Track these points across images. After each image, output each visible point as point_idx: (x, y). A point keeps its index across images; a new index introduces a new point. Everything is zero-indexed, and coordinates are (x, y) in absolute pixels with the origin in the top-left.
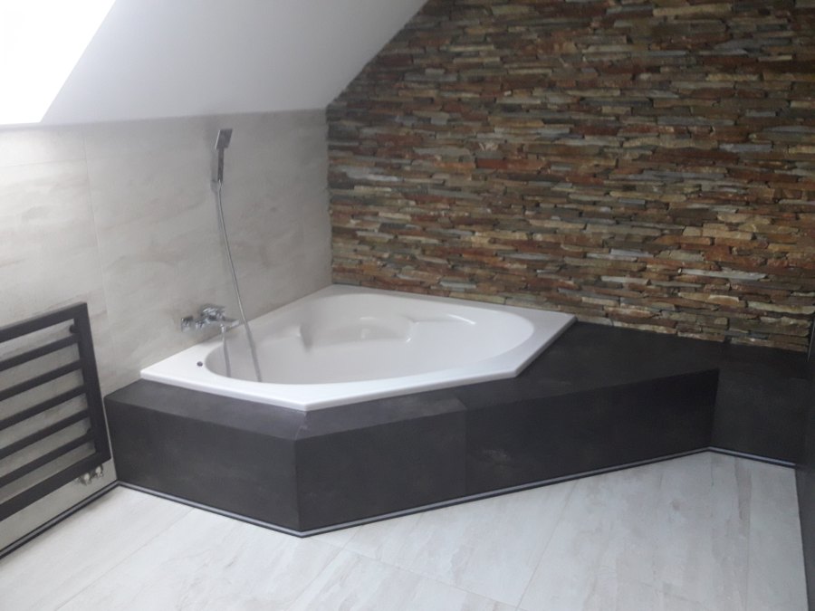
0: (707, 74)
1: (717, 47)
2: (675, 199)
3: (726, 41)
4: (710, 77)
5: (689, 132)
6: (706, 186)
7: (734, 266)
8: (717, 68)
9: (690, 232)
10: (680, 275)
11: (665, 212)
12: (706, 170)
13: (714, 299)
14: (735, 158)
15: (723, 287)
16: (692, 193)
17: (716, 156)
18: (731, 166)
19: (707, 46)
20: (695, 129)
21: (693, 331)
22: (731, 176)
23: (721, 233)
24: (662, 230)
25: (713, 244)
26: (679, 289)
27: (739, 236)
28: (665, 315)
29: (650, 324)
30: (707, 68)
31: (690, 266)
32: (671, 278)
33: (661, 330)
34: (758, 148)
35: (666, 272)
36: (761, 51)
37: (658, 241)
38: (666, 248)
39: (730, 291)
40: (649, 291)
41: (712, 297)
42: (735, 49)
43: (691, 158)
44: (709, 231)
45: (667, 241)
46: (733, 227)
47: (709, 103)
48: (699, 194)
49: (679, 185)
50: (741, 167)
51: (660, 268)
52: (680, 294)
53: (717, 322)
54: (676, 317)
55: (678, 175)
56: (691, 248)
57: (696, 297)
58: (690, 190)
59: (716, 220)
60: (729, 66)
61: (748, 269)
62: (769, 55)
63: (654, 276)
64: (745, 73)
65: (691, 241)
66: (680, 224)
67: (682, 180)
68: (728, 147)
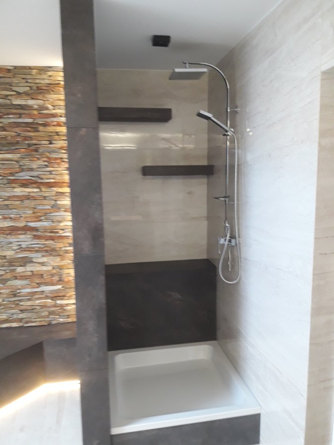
0: (14, 188)
1: (17, 175)
2: (9, 253)
3: (21, 172)
4: (16, 190)
5: (11, 218)
6: (24, 245)
7: (47, 284)
8: (19, 186)
9: (20, 269)
10: (19, 293)
11: (5, 260)
12: (22, 236)
13: (40, 303)
14: (35, 229)
15: (42, 296)
16: (18, 249)
17: (26, 229)
18: (35, 233)
19: (12, 174)
20: (12, 216)
21: (32, 322)
22: (36, 239)
23: (37, 268)
24: (5, 270)
25: (33, 274)
26: (20, 301)
27: (44, 268)
28: (15, 316)
29: (7, 323)
30: (14, 185)
31: (24, 287)
32: (15, 295)
33: (14, 325)
34: (45, 224)
35: (11, 293)
36: (39, 177)
37: (4, 277)
38: (9, 280)
39: (47, 297)
40: (4, 305)
41: (38, 302)
42: (25, 176)
43: (13, 230)
44: (29, 268)
45: (9, 276)
46: (43, 264)
47: (18, 203)
48: (22, 249)
49: (10, 245)
50: (39, 233)
51: (7, 291)
52: (21, 303)
53: (43, 314)
54: (21, 316)
55: (8, 240)
56: (23, 277)
57: (29, 303)
58: (16, 248)
59: (32, 262)
60: (25, 184)
61: (53, 284)
62: (42, 179)
63: (5, 296)
64: (33, 188)
65: (22, 274)
66: (14, 266)
67: (11, 243)
68: (32, 224)
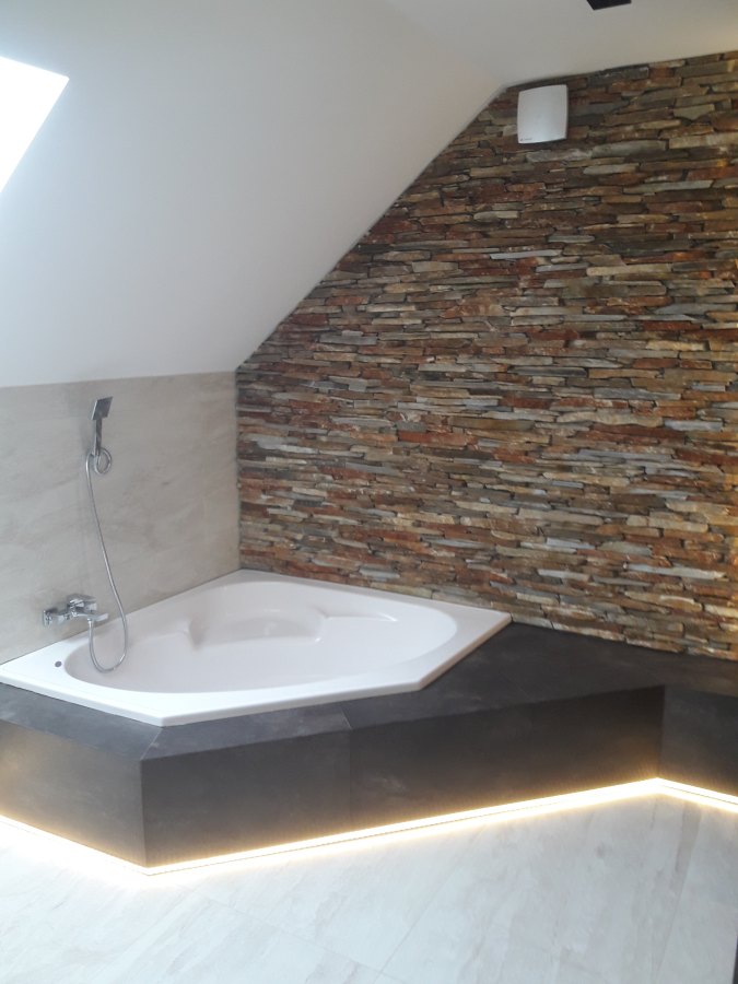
0: (648, 340)
1: (657, 312)
2: (617, 483)
3: (668, 305)
4: (651, 345)
5: (631, 407)
6: (651, 469)
7: (689, 563)
8: (660, 335)
9: (635, 521)
10: (625, 570)
11: (606, 497)
12: (650, 450)
13: (666, 601)
14: (682, 436)
15: (674, 587)
16: (636, 476)
17: (661, 434)
18: (679, 445)
19: (647, 310)
20: (635, 403)
21: (644, 638)
22: (679, 458)
23: (673, 524)
24: (603, 518)
25: (662, 535)
26: (626, 587)
27: (689, 527)
28: (610, 618)
29: (594, 628)
30: (647, 334)
31: (638, 560)
32: (616, 574)
33: (607, 635)
34: (707, 426)
35: (609, 567)
36: (706, 317)
37: (599, 531)
38: (608, 539)
39: (685, 592)
40: (590, 589)
41: (663, 598)
42: (676, 314)
43: (632, 435)
44: (655, 521)
45: (609, 530)
46: (687, 517)
47: (651, 374)
48: (644, 477)
49: (621, 466)
50: (689, 446)
51: (602, 562)
52: (627, 594)
53: (671, 627)
54: (624, 620)
55: (618, 454)
56: (638, 539)
57: (645, 597)
58: (633, 473)
59: (664, 508)
60: (673, 333)
61: (703, 566)
62: (715, 321)
63: (596, 570)
64: (689, 341)
65: (637, 532)
66: (622, 511)
67: (624, 461)
68: (676, 425)
